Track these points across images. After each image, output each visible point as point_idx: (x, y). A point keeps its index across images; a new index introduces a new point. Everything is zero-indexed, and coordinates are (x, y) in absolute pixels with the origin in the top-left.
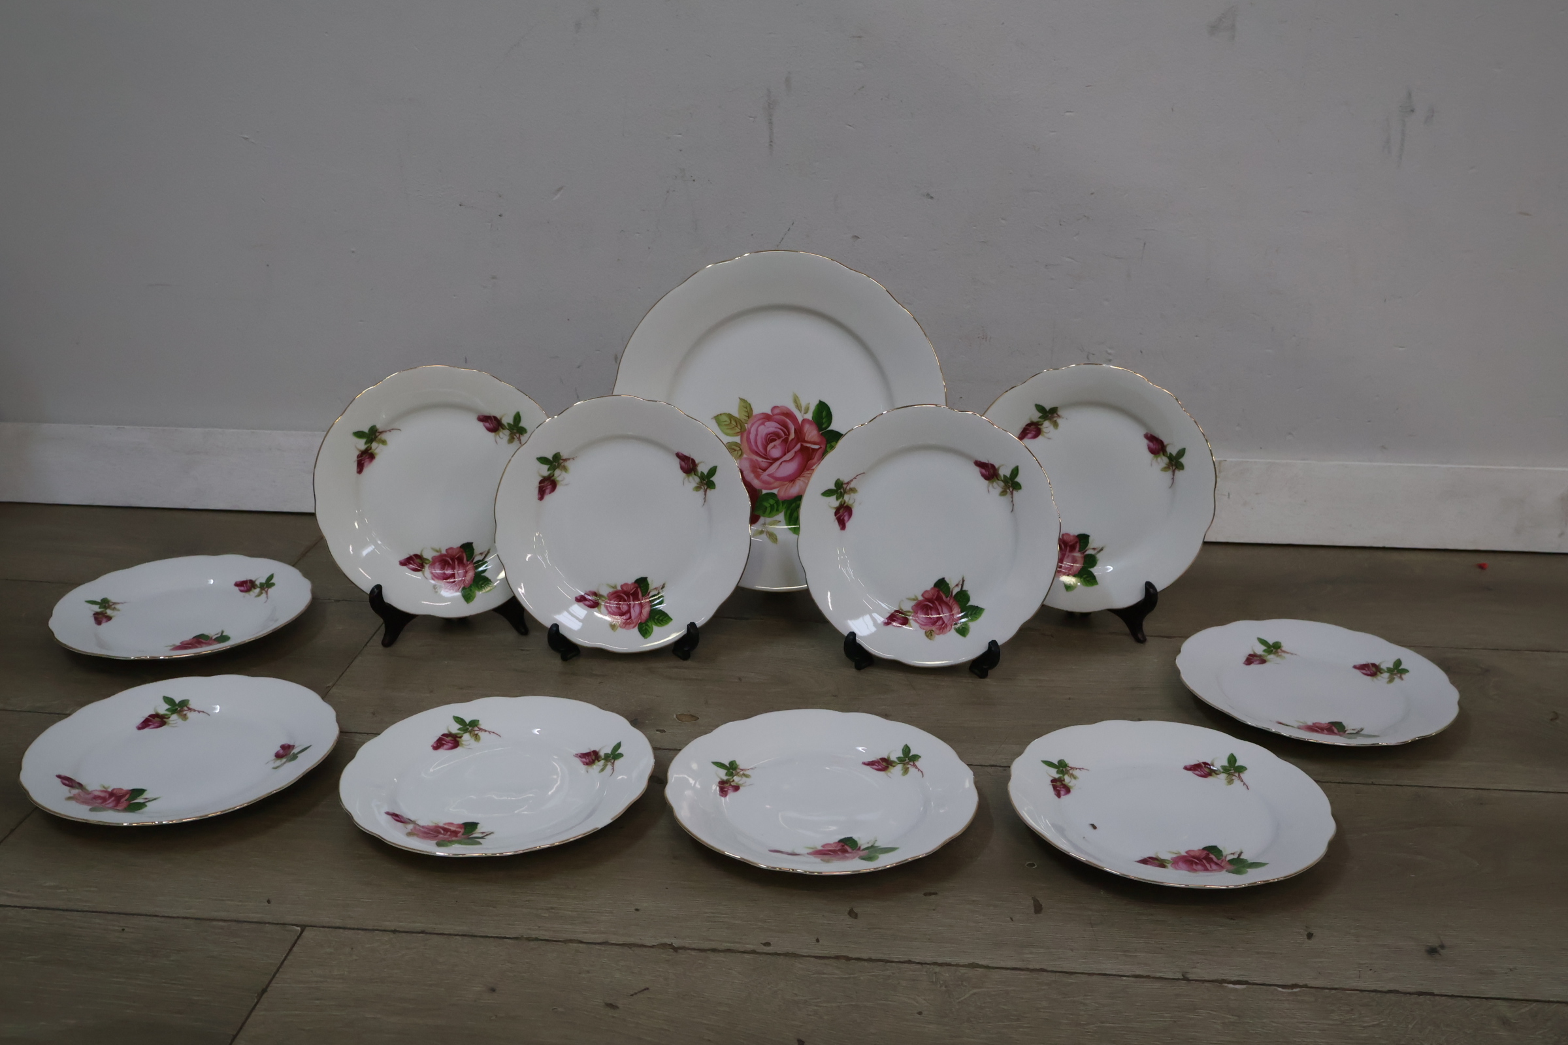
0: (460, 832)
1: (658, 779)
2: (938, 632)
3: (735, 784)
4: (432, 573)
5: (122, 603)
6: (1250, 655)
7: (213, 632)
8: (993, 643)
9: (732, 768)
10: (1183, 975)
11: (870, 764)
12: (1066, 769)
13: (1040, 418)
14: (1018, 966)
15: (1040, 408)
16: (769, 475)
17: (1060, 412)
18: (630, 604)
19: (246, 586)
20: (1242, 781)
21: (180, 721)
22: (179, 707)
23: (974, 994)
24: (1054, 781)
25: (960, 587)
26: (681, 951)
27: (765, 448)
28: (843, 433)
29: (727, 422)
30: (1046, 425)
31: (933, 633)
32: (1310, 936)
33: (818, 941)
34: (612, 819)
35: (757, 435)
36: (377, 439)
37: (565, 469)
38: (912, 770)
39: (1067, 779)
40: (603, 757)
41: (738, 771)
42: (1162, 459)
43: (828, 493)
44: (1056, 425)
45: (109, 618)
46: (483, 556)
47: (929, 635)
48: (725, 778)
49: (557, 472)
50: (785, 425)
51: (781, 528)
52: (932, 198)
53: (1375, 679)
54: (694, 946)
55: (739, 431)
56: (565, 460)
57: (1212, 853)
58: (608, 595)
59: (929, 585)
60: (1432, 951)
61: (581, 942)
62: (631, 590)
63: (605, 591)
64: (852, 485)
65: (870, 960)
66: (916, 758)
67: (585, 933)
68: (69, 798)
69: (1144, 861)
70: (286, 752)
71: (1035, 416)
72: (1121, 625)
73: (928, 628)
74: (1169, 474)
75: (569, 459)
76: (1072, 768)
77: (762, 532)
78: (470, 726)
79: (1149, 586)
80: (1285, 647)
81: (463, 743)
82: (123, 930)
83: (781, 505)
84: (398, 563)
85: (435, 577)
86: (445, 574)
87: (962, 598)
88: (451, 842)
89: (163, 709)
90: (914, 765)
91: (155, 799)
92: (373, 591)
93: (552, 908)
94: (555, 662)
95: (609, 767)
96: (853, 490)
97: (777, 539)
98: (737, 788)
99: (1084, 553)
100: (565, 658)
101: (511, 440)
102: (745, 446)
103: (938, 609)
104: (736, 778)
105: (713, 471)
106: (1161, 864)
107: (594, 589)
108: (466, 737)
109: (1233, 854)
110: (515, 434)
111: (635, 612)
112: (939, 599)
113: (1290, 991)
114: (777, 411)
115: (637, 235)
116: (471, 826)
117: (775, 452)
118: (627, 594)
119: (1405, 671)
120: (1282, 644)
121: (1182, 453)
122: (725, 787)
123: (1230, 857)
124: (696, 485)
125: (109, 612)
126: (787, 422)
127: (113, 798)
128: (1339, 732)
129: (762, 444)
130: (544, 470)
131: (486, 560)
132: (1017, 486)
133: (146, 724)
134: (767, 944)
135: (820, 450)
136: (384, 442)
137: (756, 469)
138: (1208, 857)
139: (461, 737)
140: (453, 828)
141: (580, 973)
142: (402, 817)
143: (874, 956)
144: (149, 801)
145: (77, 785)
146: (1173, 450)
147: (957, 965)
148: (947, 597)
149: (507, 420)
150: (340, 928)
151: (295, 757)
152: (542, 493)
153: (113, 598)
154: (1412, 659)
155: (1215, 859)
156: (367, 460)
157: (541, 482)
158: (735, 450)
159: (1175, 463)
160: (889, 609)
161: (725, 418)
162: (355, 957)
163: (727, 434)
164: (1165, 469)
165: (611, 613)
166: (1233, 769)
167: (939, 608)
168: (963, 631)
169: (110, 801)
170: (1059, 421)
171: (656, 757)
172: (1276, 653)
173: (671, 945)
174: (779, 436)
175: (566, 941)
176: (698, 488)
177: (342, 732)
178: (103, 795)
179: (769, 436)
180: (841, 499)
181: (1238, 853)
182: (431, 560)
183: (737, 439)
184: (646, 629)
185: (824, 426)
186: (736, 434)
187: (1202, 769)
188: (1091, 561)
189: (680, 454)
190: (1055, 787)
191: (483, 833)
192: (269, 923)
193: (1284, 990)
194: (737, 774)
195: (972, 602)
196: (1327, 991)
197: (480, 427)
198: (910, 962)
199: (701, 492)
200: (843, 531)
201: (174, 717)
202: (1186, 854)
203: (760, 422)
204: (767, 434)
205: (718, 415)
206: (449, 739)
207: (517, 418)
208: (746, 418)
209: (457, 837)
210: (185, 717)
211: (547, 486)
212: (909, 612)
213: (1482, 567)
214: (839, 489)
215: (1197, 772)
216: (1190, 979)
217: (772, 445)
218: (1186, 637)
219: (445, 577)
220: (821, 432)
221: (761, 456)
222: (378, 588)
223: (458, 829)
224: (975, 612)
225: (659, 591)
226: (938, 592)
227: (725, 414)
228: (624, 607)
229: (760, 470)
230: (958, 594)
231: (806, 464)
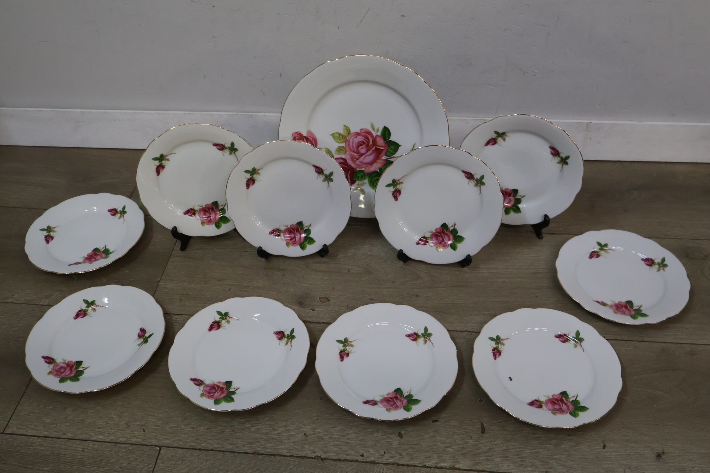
0: (224, 390)
2: (442, 247)
3: (347, 352)
4: (199, 217)
5: (57, 227)
6: (592, 252)
7: (101, 245)
8: (468, 255)
9: (345, 342)
11: (409, 336)
12: (500, 341)
13: (496, 136)
14: (473, 469)
15: (496, 133)
16: (360, 162)
17: (507, 134)
18: (295, 234)
19: (113, 212)
20: (581, 347)
21: (93, 312)
22: (91, 305)
24: (494, 350)
25: (453, 227)
26: (325, 460)
27: (357, 148)
29: (337, 136)
30: (500, 140)
31: (439, 247)
32: (604, 446)
33: (385, 453)
35: (353, 143)
36: (164, 159)
37: (259, 174)
38: (428, 342)
39: (500, 346)
40: (286, 336)
41: (348, 343)
42: (557, 158)
43: (389, 185)
44: (504, 140)
45: (52, 238)
46: (224, 206)
48: (342, 349)
49: (255, 176)
50: (367, 138)
51: (367, 187)
53: (651, 268)
54: (331, 457)
55: (344, 141)
56: (258, 170)
57: (564, 397)
58: (284, 231)
59: (438, 225)
60: (659, 456)
61: (281, 456)
62: (295, 227)
63: (283, 228)
64: (401, 181)
65: (408, 465)
66: (430, 334)
67: (282, 449)
68: (50, 373)
69: (532, 404)
70: (142, 334)
71: (494, 136)
72: (532, 228)
73: (437, 244)
74: (560, 165)
75: (260, 169)
76: (502, 340)
77: (357, 189)
78: (225, 316)
79: (546, 216)
81: (222, 325)
82: (83, 450)
83: (366, 175)
84: (183, 213)
85: (201, 218)
86: (206, 217)
87: (454, 232)
88: (221, 401)
89: (84, 306)
90: (429, 339)
91: (87, 368)
92: (173, 229)
93: (268, 433)
95: (289, 343)
96: (402, 183)
97: (364, 192)
98: (348, 355)
99: (515, 197)
100: (266, 258)
101: (231, 154)
102: (347, 148)
104: (348, 348)
105: (331, 174)
106: (540, 405)
107: (277, 228)
108: (223, 322)
109: (573, 397)
110: (232, 151)
111: (297, 238)
112: (443, 232)
114: (363, 131)
115: (287, 15)
116: (229, 385)
118: (293, 229)
119: (666, 265)
120: (608, 245)
121: (568, 157)
122: (342, 355)
123: (572, 399)
124: (323, 179)
125: (52, 234)
126: (368, 136)
127: (69, 367)
128: (630, 308)
129: (356, 146)
130: (248, 176)
131: (225, 208)
132: (483, 184)
133: (78, 316)
134: (362, 456)
135: (385, 151)
136: (168, 160)
137: (353, 159)
138: (562, 401)
139: (221, 322)
140: (221, 386)
142: (199, 380)
144: (84, 371)
145: (53, 361)
146: (563, 155)
147: (446, 468)
148: (447, 232)
150: (176, 448)
151: (148, 339)
153: (52, 225)
154: (670, 258)
155: (565, 401)
156: (161, 169)
157: (247, 181)
158: (342, 150)
159: (564, 161)
160: (420, 236)
161: (337, 135)
162: (184, 467)
163: (338, 142)
164: (559, 163)
165: (286, 239)
167: (443, 236)
168: (454, 247)
169: (68, 369)
170: (506, 138)
172: (605, 250)
173: (320, 457)
174: (364, 143)
175: (275, 455)
176: (324, 181)
178: (64, 365)
179: (359, 143)
180: (395, 188)
181: (576, 396)
182: (198, 210)
183: (343, 145)
184: (303, 246)
185: (387, 139)
186: (343, 142)
187: (563, 338)
188: (518, 201)
189: (315, 166)
190: (494, 354)
191: (234, 390)
192: (145, 445)
194: (348, 345)
195: (459, 234)
197: (215, 149)
198: (425, 466)
199: (326, 183)
200: (396, 201)
201: (90, 310)
202: (552, 398)
203: (355, 136)
205: (333, 134)
206: (216, 324)
207: (233, 144)
208: (347, 135)
210: (95, 310)
211: (250, 182)
212: (428, 237)
214: (394, 183)
215: (560, 339)
217: (360, 147)
220: (385, 141)
221: (355, 153)
222: (175, 228)
223: (224, 386)
224: (460, 239)
225: (308, 228)
226: (443, 229)
227: (336, 133)
228: (292, 236)
229: (355, 160)
230: (452, 230)
231: (378, 156)
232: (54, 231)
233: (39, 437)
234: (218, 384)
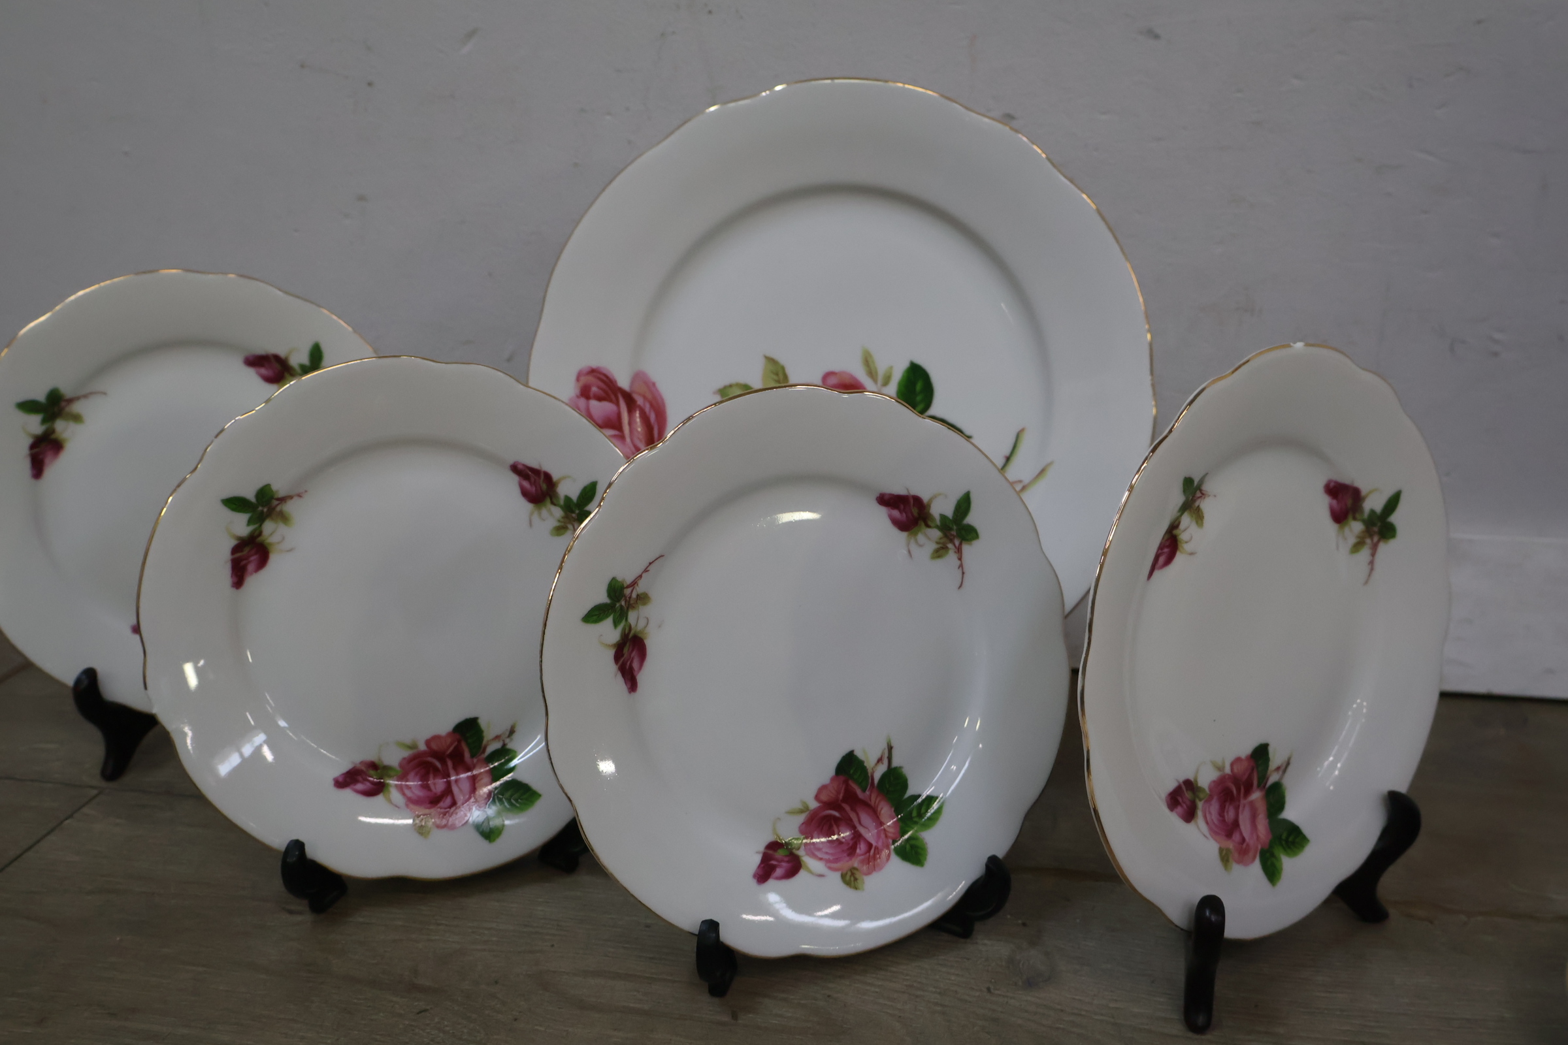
37: (284, 518)
49: (268, 527)
56: (283, 500)
58: (401, 765)
62: (449, 747)
63: (393, 757)
75: (291, 497)
118: (439, 755)
124: (557, 524)
130: (240, 525)
152: (239, 575)
157: (235, 550)
165: (413, 802)
184: (490, 823)
189: (520, 467)
225: (504, 745)
228: (438, 785)
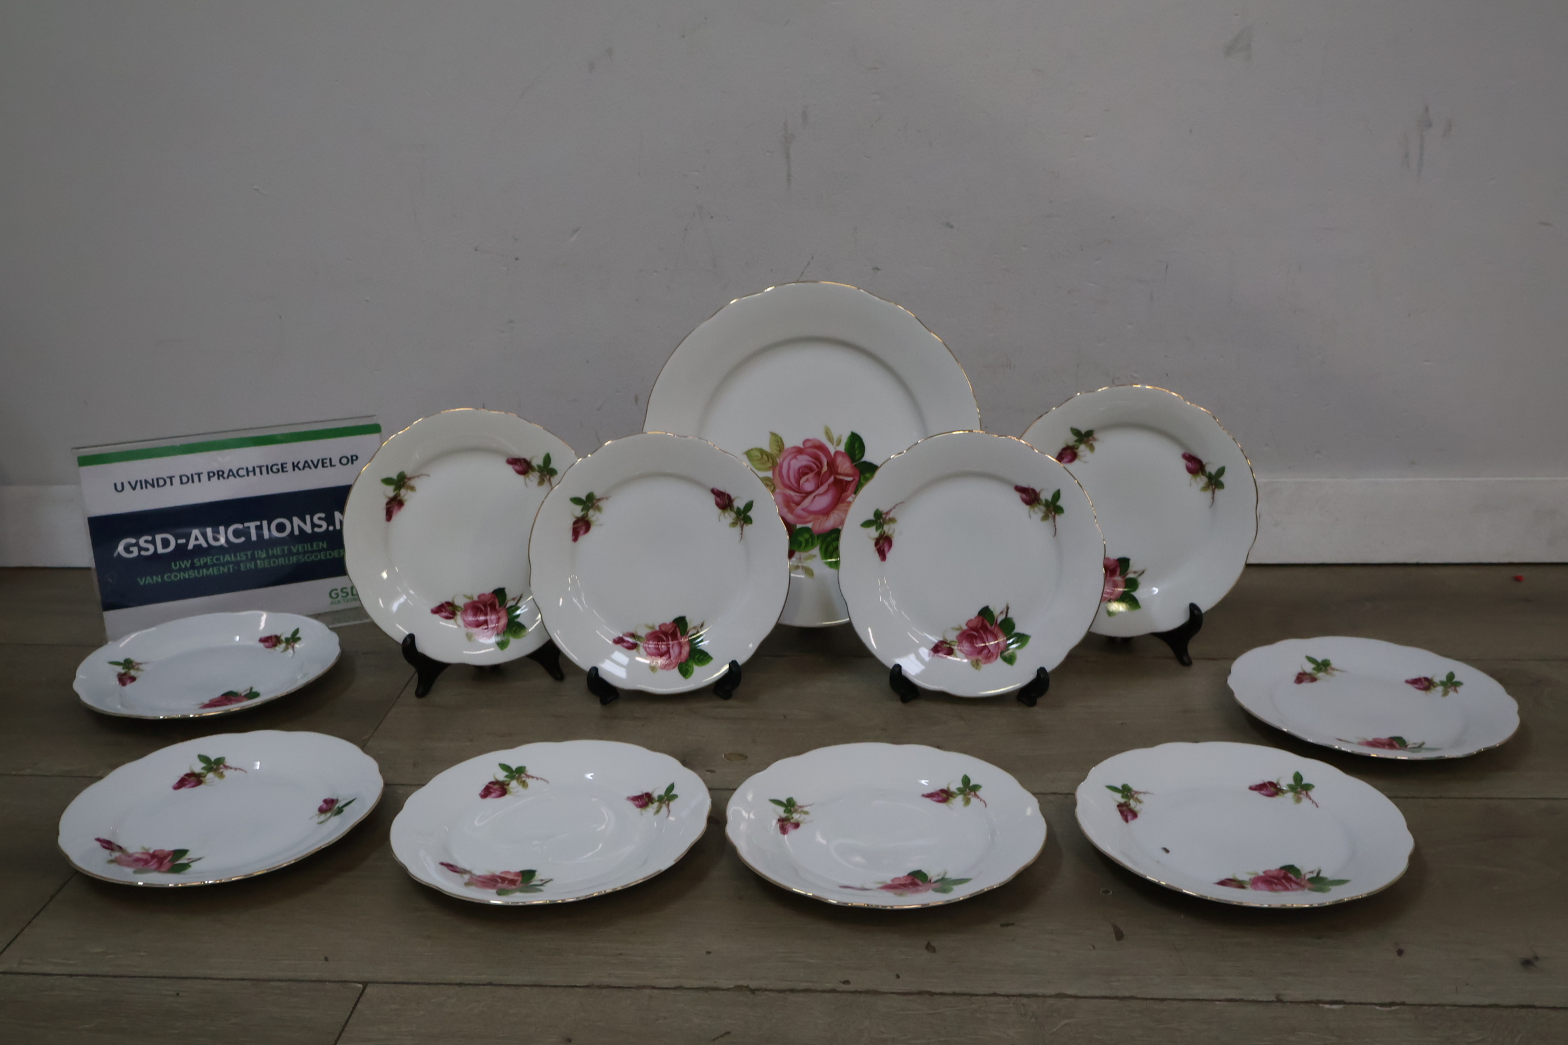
0: (518, 880)
1: (717, 820)
2: (984, 661)
3: (795, 822)
4: (464, 621)
5: (146, 663)
6: (1300, 674)
7: (242, 689)
8: (1041, 671)
9: (790, 805)
10: (1277, 997)
11: (930, 796)
12: (1131, 794)
13: (1075, 441)
14: (1107, 995)
15: (1076, 432)
16: (803, 510)
17: (1096, 435)
18: (669, 644)
19: (271, 641)
20: (1310, 799)
21: (217, 779)
22: (215, 766)
23: (1066, 1024)
24: (1120, 806)
25: (1005, 614)
26: (759, 993)
27: (798, 482)
28: (879, 465)
29: (757, 457)
30: (1082, 449)
31: (980, 663)
32: (1400, 952)
33: (898, 977)
34: (675, 861)
35: (789, 468)
36: (406, 486)
38: (974, 800)
39: (1132, 803)
40: (657, 799)
41: (797, 808)
42: (1201, 478)
43: (867, 524)
44: (1092, 448)
45: (133, 679)
46: (516, 601)
47: (976, 664)
48: (784, 815)
50: (817, 459)
51: (818, 564)
52: (952, 227)
53: (1428, 693)
54: (771, 987)
55: (771, 465)
57: (1290, 873)
59: (972, 613)
60: (1527, 963)
61: (654, 988)
64: (891, 515)
65: (954, 994)
66: (976, 788)
67: (657, 978)
68: (112, 861)
69: (1223, 883)
70: (330, 807)
71: (1071, 439)
72: (1165, 649)
73: (974, 658)
74: (1209, 494)
76: (1136, 792)
77: (797, 567)
78: (517, 773)
79: (1193, 608)
80: (1335, 663)
81: (511, 790)
82: (178, 994)
83: (816, 538)
84: (430, 611)
85: (468, 624)
86: (477, 621)
87: (1007, 626)
88: (512, 891)
89: (198, 767)
90: (976, 795)
91: (200, 859)
92: (405, 640)
93: (621, 954)
94: (595, 706)
95: (664, 809)
96: (892, 520)
97: (813, 574)
98: (797, 825)
99: (1125, 577)
100: (604, 702)
101: (541, 482)
102: (778, 481)
103: (983, 638)
104: (795, 815)
105: (749, 506)
106: (1240, 885)
107: (632, 630)
108: (514, 784)
109: (1312, 872)
110: (545, 476)
111: (674, 651)
112: (984, 628)
113: (1388, 1009)
114: (809, 444)
115: (655, 274)
116: (528, 875)
117: (808, 486)
119: (1459, 684)
120: (1331, 662)
121: (1221, 471)
122: (785, 825)
123: (1309, 876)
125: (133, 673)
126: (820, 456)
127: (156, 859)
128: (1400, 746)
129: (795, 476)
131: (519, 605)
132: (1059, 510)
133: (182, 783)
134: (847, 982)
135: (854, 482)
136: (412, 488)
137: (789, 504)
138: (1286, 877)
139: (508, 784)
140: (510, 877)
141: (657, 1020)
142: (457, 867)
143: (957, 990)
144: (193, 861)
145: (117, 848)
146: (1212, 469)
147: (1044, 996)
148: (991, 625)
149: (537, 461)
150: (403, 983)
151: (340, 811)
153: (135, 658)
154: (1464, 671)
155: (1294, 878)
156: (396, 508)
158: (770, 485)
159: (1215, 482)
160: (935, 640)
161: (758, 454)
162: (422, 1013)
163: (759, 469)
164: (1205, 489)
166: (1300, 787)
167: (984, 636)
168: (1009, 660)
169: (152, 863)
170: (1096, 444)
171: (712, 797)
172: (1326, 671)
173: (747, 987)
174: (811, 470)
175: (639, 987)
176: (734, 524)
177: (386, 785)
178: (144, 856)
179: (801, 470)
180: (881, 529)
181: (1317, 871)
182: (463, 607)
183: (769, 474)
185: (857, 458)
186: (768, 469)
187: (1270, 789)
188: (1132, 584)
190: (1122, 812)
191: (542, 880)
192: (329, 981)
193: (1382, 1009)
194: (796, 811)
195: (1018, 630)
196: (1426, 1007)
197: (510, 470)
198: (995, 995)
199: (738, 528)
200: (883, 562)
201: (210, 775)
202: (1264, 875)
203: (793, 455)
204: (799, 469)
205: (749, 451)
206: (496, 787)
207: (547, 459)
208: (777, 452)
209: (515, 885)
210: (221, 775)
211: (581, 526)
212: (953, 641)
213: (1518, 579)
214: (879, 519)
215: (1263, 792)
216: (1285, 1000)
217: (804, 479)
218: (1234, 659)
219: (478, 625)
220: (854, 464)
221: (794, 490)
222: (411, 638)
223: (516, 878)
224: (1022, 639)
226: (983, 620)
227: (756, 449)
229: (793, 505)
230: (1003, 621)
231: (841, 496)
232: (138, 669)
233: (71, 975)
234: (503, 875)
